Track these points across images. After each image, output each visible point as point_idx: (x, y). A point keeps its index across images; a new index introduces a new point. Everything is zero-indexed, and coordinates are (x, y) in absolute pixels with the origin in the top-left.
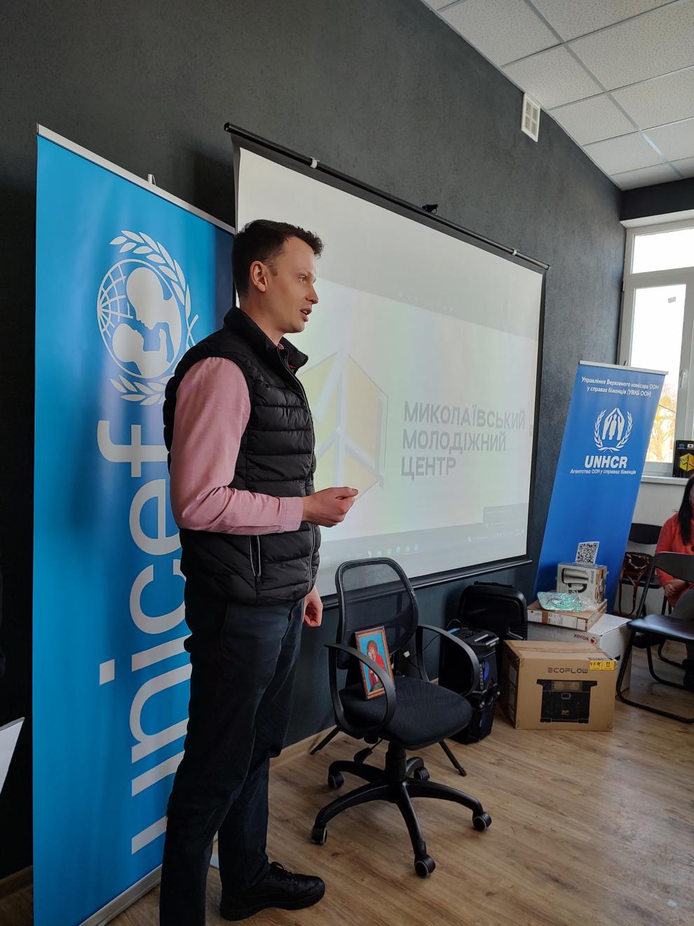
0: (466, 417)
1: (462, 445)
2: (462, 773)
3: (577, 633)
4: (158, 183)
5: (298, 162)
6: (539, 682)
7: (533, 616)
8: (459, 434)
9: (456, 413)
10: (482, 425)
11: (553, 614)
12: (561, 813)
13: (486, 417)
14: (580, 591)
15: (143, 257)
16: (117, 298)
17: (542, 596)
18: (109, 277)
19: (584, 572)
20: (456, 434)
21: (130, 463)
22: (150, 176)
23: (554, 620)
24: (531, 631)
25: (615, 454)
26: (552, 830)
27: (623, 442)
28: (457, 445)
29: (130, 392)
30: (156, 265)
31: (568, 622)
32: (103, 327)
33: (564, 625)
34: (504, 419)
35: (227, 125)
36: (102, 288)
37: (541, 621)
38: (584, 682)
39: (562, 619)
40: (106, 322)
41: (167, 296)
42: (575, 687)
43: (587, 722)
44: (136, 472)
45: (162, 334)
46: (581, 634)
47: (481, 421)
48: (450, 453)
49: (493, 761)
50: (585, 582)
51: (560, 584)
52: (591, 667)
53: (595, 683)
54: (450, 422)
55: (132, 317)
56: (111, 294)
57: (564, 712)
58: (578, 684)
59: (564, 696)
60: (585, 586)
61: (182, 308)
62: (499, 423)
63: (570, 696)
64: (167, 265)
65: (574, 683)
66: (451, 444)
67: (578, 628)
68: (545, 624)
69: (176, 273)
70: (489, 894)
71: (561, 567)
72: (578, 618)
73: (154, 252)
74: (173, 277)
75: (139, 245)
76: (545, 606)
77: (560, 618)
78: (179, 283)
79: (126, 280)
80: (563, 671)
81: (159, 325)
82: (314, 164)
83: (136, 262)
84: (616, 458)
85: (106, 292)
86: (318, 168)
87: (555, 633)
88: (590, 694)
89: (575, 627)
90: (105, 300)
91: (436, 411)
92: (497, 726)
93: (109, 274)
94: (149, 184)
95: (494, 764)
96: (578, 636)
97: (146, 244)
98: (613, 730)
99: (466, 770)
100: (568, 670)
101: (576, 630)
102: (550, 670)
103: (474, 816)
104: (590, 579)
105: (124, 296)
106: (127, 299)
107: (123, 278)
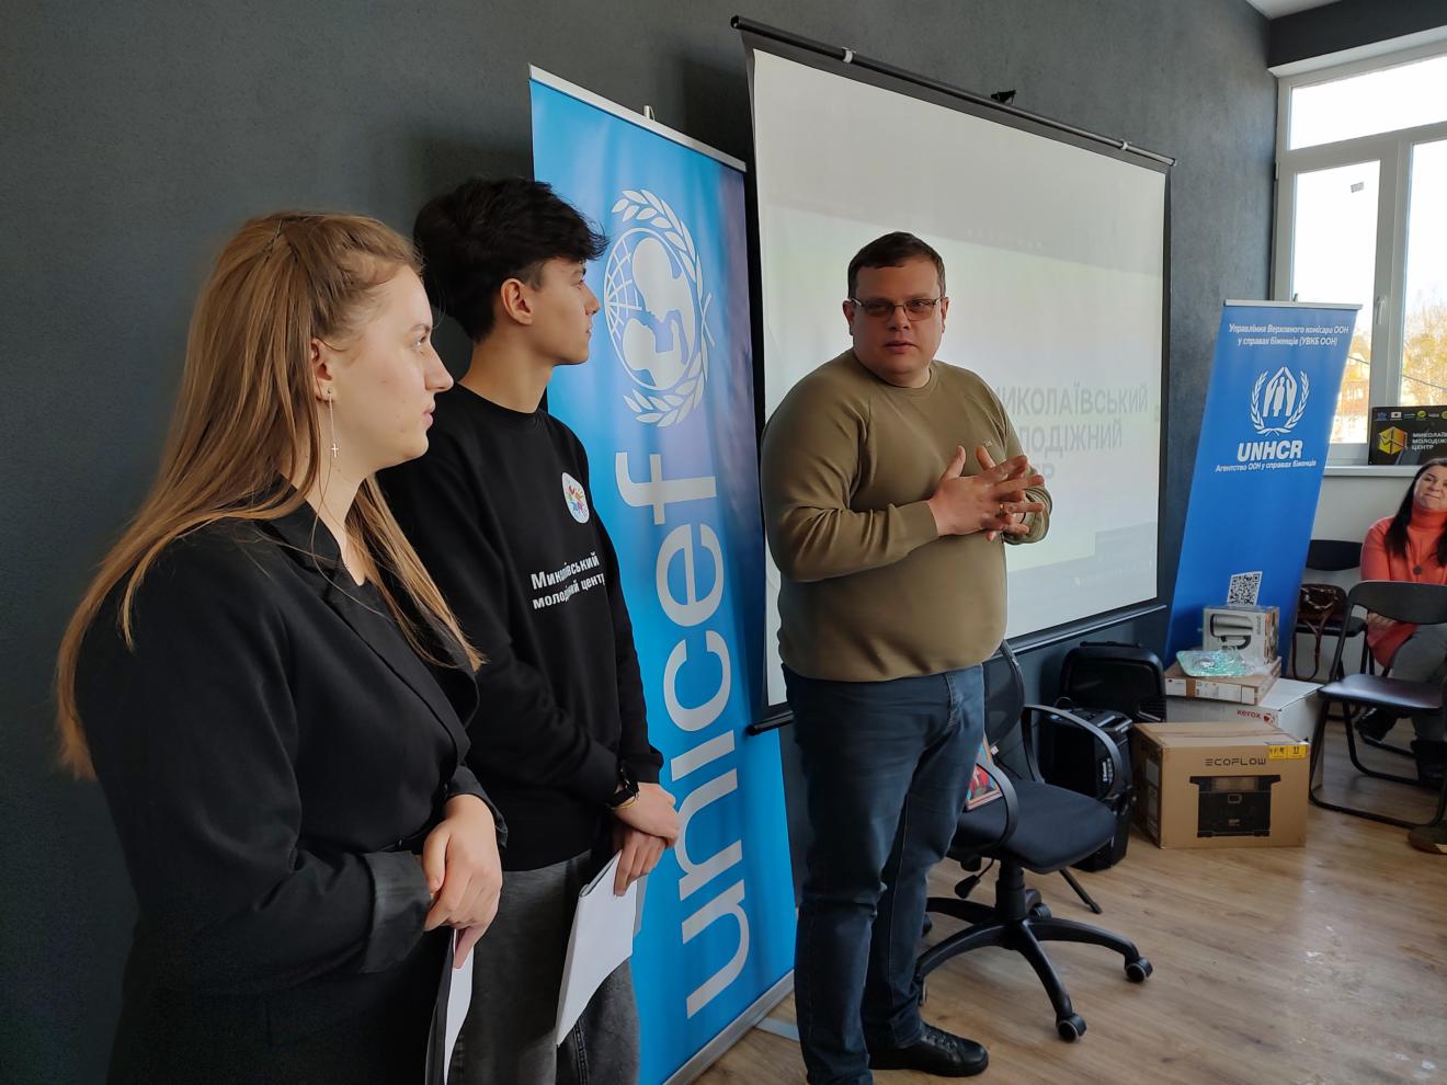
0: (1066, 402)
1: (1062, 444)
2: (1095, 910)
3: (1242, 708)
5: (823, 55)
6: (1194, 780)
7: (1173, 687)
8: (1058, 428)
9: (1052, 396)
10: (1088, 411)
11: (1203, 682)
13: (1093, 400)
14: (1240, 647)
15: (646, 223)
16: (624, 284)
17: (1185, 658)
18: (614, 259)
19: (1246, 618)
20: (1053, 429)
21: (653, 506)
22: (647, 108)
23: (1204, 690)
24: (1171, 708)
25: (1283, 437)
27: (1295, 419)
28: (1055, 444)
29: (645, 411)
30: (662, 231)
31: (1228, 692)
32: (612, 327)
33: (1221, 696)
34: (1118, 400)
35: (735, 20)
36: (607, 275)
37: (1185, 694)
38: (1261, 778)
39: (1217, 688)
40: (614, 319)
41: (676, 275)
42: (1248, 786)
43: (1267, 834)
44: (660, 519)
45: (675, 328)
46: (1247, 709)
47: (1087, 406)
48: (1046, 457)
49: (1136, 892)
50: (1247, 633)
51: (1207, 639)
52: (1272, 756)
53: (1276, 778)
54: (1044, 411)
56: (618, 281)
57: (1232, 822)
58: (1252, 781)
59: (1233, 798)
60: (1248, 639)
61: (694, 286)
62: (1112, 406)
63: (1240, 798)
64: (673, 229)
65: (1245, 780)
66: (1047, 444)
67: (1244, 701)
68: (1191, 698)
69: (683, 238)
71: (1208, 612)
72: (1243, 686)
73: (659, 215)
74: (681, 244)
75: (642, 207)
76: (1190, 672)
77: (1214, 688)
78: (688, 253)
80: (1228, 762)
81: (669, 316)
82: (849, 57)
83: (640, 232)
84: (1286, 443)
85: (612, 279)
86: (853, 62)
87: (1206, 710)
88: (1270, 793)
89: (1239, 700)
90: (612, 289)
91: (1025, 396)
92: (1135, 847)
93: (613, 254)
94: (646, 121)
95: (1138, 896)
96: (1244, 713)
97: (650, 205)
98: (1307, 845)
99: (1100, 906)
100: (1235, 761)
101: (1240, 703)
102: (1209, 762)
103: (1127, 963)
104: (1255, 628)
105: (631, 281)
106: (634, 284)
107: (628, 256)
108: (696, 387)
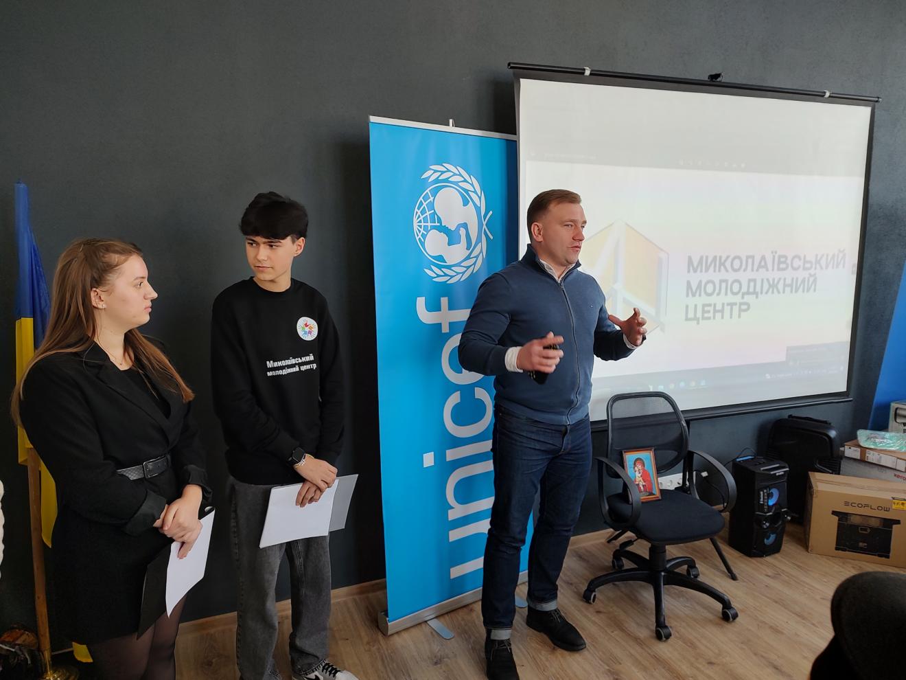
0: (763, 264)
1: (758, 289)
2: (734, 578)
3: (898, 473)
4: (456, 125)
5: (572, 74)
6: (834, 513)
7: (850, 451)
8: (755, 281)
9: (750, 261)
10: (784, 269)
11: (872, 452)
12: (813, 624)
13: (789, 261)
15: (446, 180)
16: (428, 213)
17: (863, 436)
18: (421, 201)
20: (750, 281)
21: (441, 324)
22: (451, 121)
23: (872, 457)
24: (844, 465)
26: (796, 634)
28: (751, 290)
29: (438, 276)
30: (456, 183)
31: (887, 461)
32: (418, 236)
33: (883, 463)
34: (814, 261)
35: (509, 64)
36: (416, 210)
37: (859, 458)
38: (885, 520)
39: (881, 457)
40: (420, 231)
41: (466, 203)
42: (875, 523)
43: (888, 557)
44: (445, 330)
45: (462, 232)
46: (901, 474)
47: (783, 266)
48: (743, 298)
49: (769, 574)
51: (892, 423)
52: (894, 507)
53: (898, 522)
54: (742, 269)
55: (439, 224)
56: (423, 212)
57: (861, 544)
58: (878, 520)
59: (866, 530)
61: (478, 209)
62: (808, 265)
63: (869, 530)
64: (465, 181)
65: (873, 519)
66: (744, 289)
67: (898, 468)
68: (862, 461)
69: (472, 185)
70: (710, 663)
71: (894, 405)
72: (898, 458)
73: (455, 174)
74: (469, 187)
75: (443, 172)
76: (862, 444)
77: (879, 456)
78: (475, 192)
79: (434, 200)
80: (861, 506)
81: (459, 226)
82: (587, 73)
83: (441, 184)
85: (419, 212)
86: (591, 74)
87: (874, 470)
88: (891, 531)
89: (894, 467)
90: (419, 217)
91: (725, 261)
92: (788, 546)
93: (421, 199)
94: (451, 128)
95: (769, 576)
96: (898, 476)
97: (448, 171)
99: (738, 575)
100: (866, 506)
101: (895, 469)
102: (847, 504)
103: (723, 609)
105: (433, 211)
106: (435, 213)
107: (432, 199)
108: (476, 262)
